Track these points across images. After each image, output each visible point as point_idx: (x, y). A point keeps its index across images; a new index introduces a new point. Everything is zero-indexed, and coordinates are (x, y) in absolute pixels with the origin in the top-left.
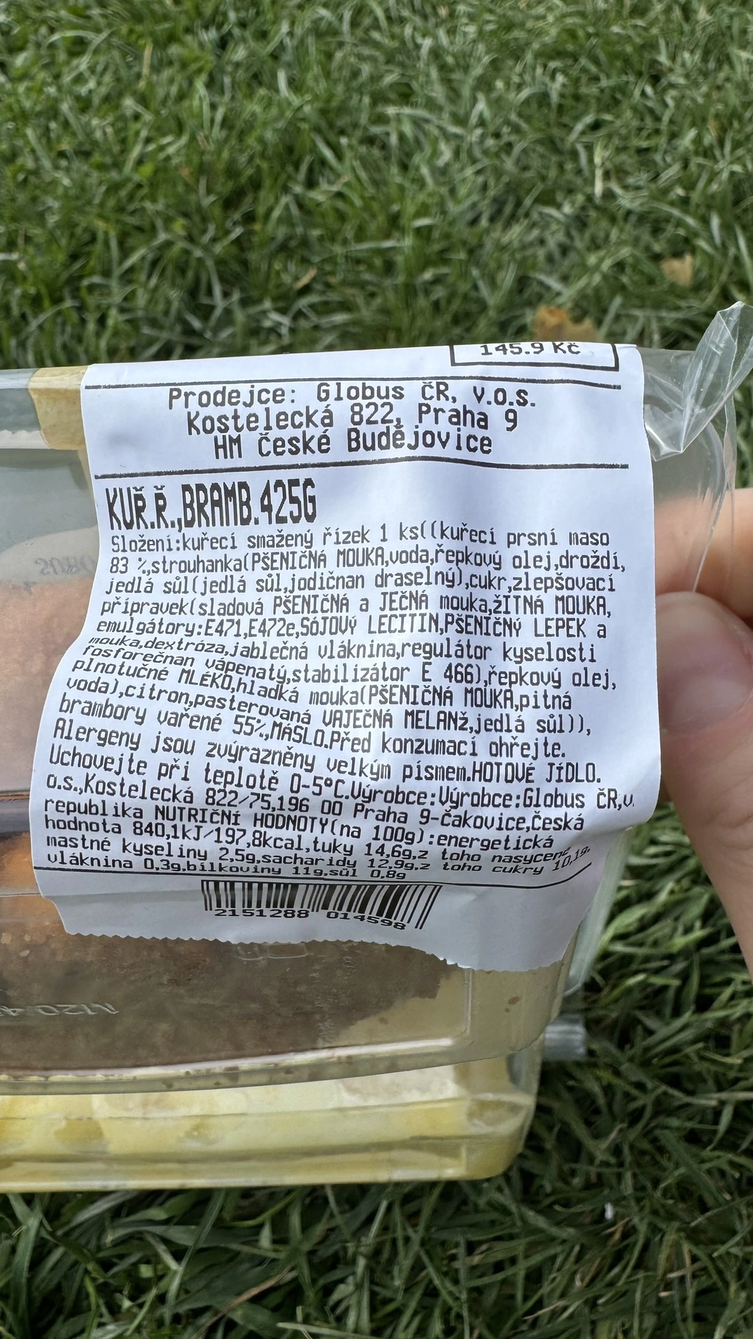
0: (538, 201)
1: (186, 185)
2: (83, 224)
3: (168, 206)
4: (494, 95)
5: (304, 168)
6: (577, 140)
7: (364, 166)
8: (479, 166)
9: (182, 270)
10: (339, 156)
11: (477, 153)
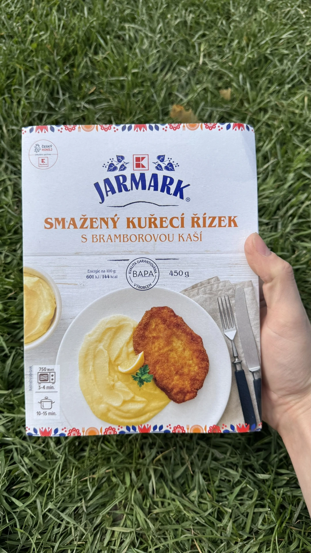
0: (178, 64)
1: (49, 51)
2: (11, 65)
3: (42, 60)
4: (166, 21)
5: (93, 47)
6: (195, 41)
7: (115, 47)
8: (158, 49)
9: (47, 84)
10: (106, 43)
11: (158, 44)
